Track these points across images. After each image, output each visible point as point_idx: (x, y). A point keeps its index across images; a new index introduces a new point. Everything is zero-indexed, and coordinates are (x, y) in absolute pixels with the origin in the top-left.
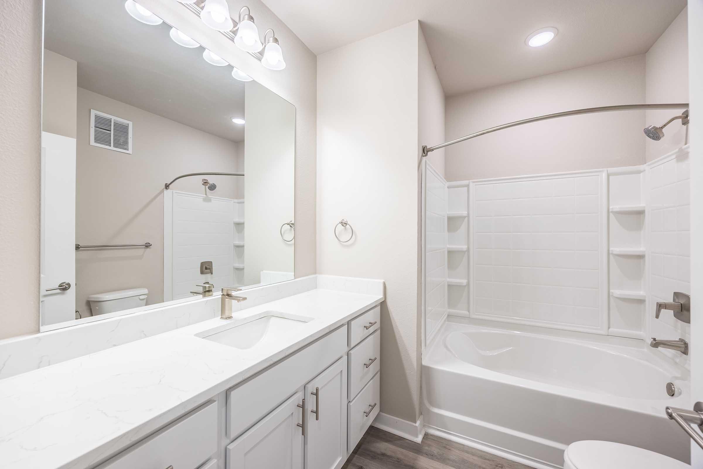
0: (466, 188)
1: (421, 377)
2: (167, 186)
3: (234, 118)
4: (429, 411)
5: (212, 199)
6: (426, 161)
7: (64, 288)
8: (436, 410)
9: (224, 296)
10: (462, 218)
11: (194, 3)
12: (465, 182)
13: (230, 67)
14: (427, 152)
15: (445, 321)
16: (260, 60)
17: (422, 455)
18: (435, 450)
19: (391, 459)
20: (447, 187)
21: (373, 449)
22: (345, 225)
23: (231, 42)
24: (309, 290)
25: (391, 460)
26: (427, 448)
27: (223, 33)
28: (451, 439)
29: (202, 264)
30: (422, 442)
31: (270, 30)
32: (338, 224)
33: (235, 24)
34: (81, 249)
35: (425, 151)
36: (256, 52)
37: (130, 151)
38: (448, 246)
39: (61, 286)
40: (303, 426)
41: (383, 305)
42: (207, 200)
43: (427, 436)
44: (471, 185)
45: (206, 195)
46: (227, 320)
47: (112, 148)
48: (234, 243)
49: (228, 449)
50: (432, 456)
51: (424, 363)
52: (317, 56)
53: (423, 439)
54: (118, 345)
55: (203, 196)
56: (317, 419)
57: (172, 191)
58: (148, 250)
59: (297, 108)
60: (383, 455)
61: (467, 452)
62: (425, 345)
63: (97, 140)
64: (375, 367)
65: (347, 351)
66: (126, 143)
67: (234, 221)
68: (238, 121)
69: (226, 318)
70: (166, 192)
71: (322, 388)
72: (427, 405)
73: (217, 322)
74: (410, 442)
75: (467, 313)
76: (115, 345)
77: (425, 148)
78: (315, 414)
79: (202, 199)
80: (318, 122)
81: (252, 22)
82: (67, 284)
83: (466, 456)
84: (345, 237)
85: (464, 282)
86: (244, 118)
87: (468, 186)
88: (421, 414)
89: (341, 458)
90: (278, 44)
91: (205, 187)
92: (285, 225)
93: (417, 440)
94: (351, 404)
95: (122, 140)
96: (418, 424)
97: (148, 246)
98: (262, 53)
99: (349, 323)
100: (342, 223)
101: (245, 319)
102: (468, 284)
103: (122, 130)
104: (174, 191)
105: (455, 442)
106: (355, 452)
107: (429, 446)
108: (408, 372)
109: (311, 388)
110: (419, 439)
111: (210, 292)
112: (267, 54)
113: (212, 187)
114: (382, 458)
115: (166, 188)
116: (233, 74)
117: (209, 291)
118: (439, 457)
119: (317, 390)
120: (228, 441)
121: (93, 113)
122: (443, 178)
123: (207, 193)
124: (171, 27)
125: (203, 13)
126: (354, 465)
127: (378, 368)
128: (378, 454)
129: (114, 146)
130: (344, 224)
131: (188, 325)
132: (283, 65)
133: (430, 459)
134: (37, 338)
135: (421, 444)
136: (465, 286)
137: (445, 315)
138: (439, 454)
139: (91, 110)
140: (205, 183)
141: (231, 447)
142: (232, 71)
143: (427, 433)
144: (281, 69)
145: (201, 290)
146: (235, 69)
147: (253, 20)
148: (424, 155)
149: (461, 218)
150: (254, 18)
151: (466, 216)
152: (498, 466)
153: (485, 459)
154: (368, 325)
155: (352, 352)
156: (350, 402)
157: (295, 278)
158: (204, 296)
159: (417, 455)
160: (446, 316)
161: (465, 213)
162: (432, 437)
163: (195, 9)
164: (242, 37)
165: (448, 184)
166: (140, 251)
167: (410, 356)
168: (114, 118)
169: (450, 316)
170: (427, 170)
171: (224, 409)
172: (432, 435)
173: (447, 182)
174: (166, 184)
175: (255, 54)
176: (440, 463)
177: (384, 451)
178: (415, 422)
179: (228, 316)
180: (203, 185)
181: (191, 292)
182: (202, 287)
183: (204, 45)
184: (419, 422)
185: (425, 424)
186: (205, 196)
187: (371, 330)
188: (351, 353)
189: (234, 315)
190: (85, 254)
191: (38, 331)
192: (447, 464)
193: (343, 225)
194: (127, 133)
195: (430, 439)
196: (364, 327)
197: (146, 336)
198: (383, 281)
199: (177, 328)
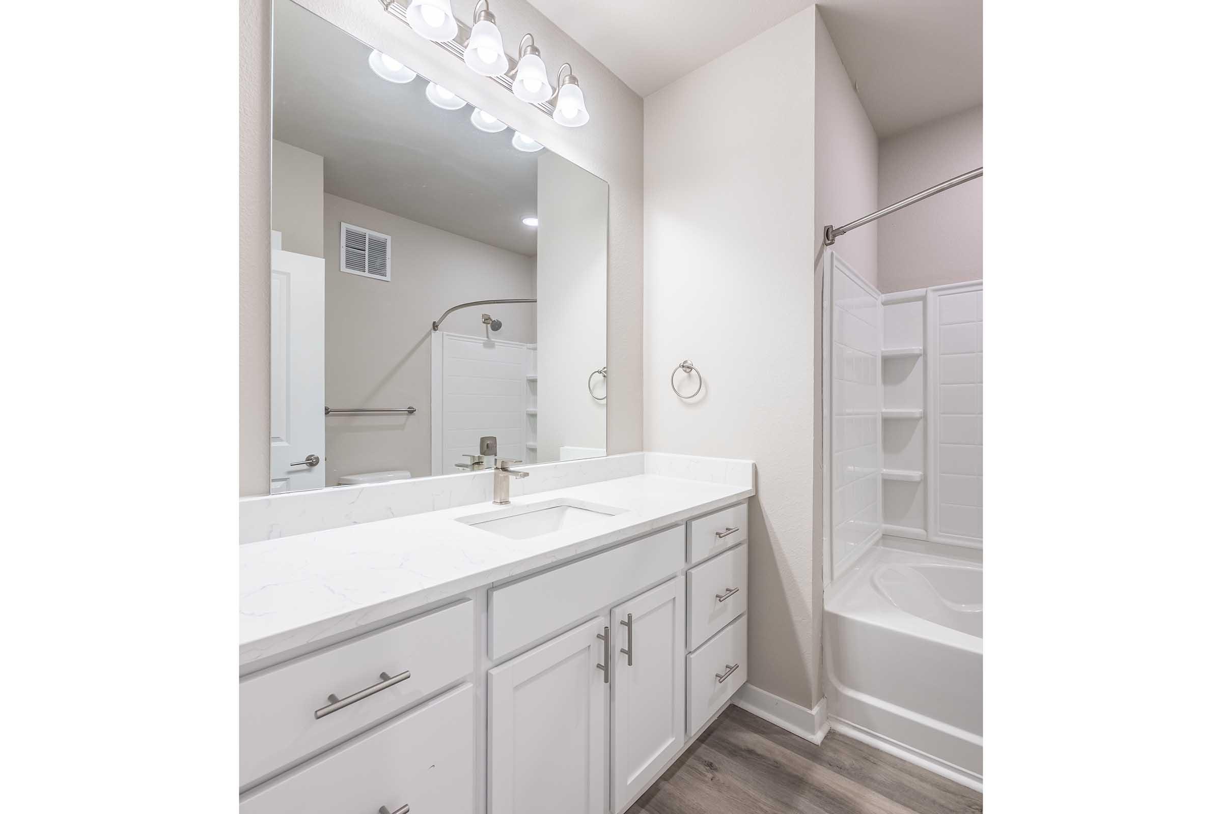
0: (921, 303)
1: (822, 632)
2: (435, 326)
3: (525, 218)
4: (837, 694)
5: (496, 344)
6: (832, 254)
7: (312, 462)
8: (851, 693)
9: (497, 471)
10: (914, 358)
11: (453, 40)
12: (919, 292)
13: (510, 132)
14: (834, 236)
15: (877, 544)
16: (550, 114)
17: (821, 764)
18: (847, 760)
19: (764, 760)
20: (880, 303)
21: (732, 740)
22: (688, 370)
23: (508, 92)
24: (630, 476)
25: (764, 762)
26: (831, 754)
27: (495, 79)
28: (879, 748)
29: (483, 440)
30: (822, 743)
31: (565, 65)
32: (676, 370)
33: (513, 64)
34: (331, 413)
35: (829, 235)
36: (544, 102)
37: (388, 278)
38: (884, 410)
39: (308, 460)
40: (606, 668)
41: (753, 502)
42: (489, 345)
43: (831, 735)
44: (931, 296)
45: (488, 337)
46: (502, 506)
47: (366, 274)
48: (528, 409)
49: (490, 673)
50: (841, 768)
51: (829, 607)
52: (645, 100)
53: (824, 738)
54: (359, 523)
55: (484, 340)
56: (630, 663)
57: (441, 332)
58: (412, 417)
59: (610, 186)
60: (750, 752)
61: (911, 774)
62: (832, 578)
63: (349, 264)
64: (737, 604)
65: (686, 570)
66: (384, 266)
67: (527, 377)
68: (531, 222)
69: (501, 503)
70: (434, 334)
71: (640, 618)
72: (834, 681)
73: (489, 507)
74: (801, 740)
75: (922, 531)
76: (355, 523)
77: (830, 231)
78: (627, 656)
79: (482, 344)
80: (645, 206)
81: (537, 56)
82: (315, 458)
83: (906, 779)
84: (690, 389)
85: (916, 474)
86: (537, 215)
87: (924, 299)
88: (823, 696)
89: (674, 739)
90: (578, 85)
91: (487, 327)
92: (594, 375)
93: (812, 739)
94: (692, 656)
95: (379, 261)
96: (815, 711)
97: (411, 411)
98: (553, 103)
99: (688, 524)
100: (683, 366)
101: (528, 506)
102: (925, 479)
103: (379, 248)
104: (444, 333)
105: (886, 753)
106: (702, 739)
107: (835, 751)
108: (796, 618)
109: (620, 614)
110: (817, 737)
111: (480, 464)
112: (561, 103)
113: (496, 326)
114: (748, 756)
115: (435, 329)
116: (515, 142)
117: (478, 463)
118: (853, 772)
119: (630, 617)
120: (490, 664)
121: (344, 226)
122: (874, 287)
123: (490, 335)
124: (427, 82)
125: (467, 53)
126: (699, 759)
127: (744, 608)
128: (741, 749)
129: (370, 272)
130: (687, 368)
131: (449, 508)
132: (586, 117)
133: (835, 772)
134: (268, 500)
135: (820, 745)
136: (919, 483)
137: (876, 534)
138: (852, 768)
139: (342, 223)
140: (487, 319)
141: (494, 672)
142: (513, 136)
143: (833, 730)
144: (582, 125)
145: (468, 461)
146: (517, 134)
147: (539, 53)
148: (828, 242)
149: (910, 359)
150: (540, 50)
151: (921, 355)
152: (973, 807)
153: (947, 791)
154: (723, 531)
155: (693, 571)
156: (690, 652)
157: (608, 455)
158: (473, 470)
159: (810, 762)
160: (880, 535)
161: (917, 348)
162: (841, 738)
163: (458, 50)
164: (522, 80)
165: (884, 297)
166: (402, 419)
167: (802, 592)
168: (369, 233)
169: (886, 537)
170: (835, 268)
171: (484, 616)
172: (841, 735)
173: (883, 293)
174: (434, 323)
175: (542, 105)
176: (853, 782)
177: (751, 747)
178: (811, 708)
179: (504, 500)
180: (484, 323)
181: (457, 465)
182: (469, 457)
183: (473, 103)
184: (819, 708)
185: (829, 714)
186: (487, 339)
187: (730, 540)
188: (691, 573)
189: (510, 499)
190: (336, 421)
191: (269, 493)
192: (868, 786)
193: (685, 371)
194: (385, 252)
195: (836, 739)
196: (715, 535)
197: (394, 516)
198: (753, 462)
199: (434, 510)
